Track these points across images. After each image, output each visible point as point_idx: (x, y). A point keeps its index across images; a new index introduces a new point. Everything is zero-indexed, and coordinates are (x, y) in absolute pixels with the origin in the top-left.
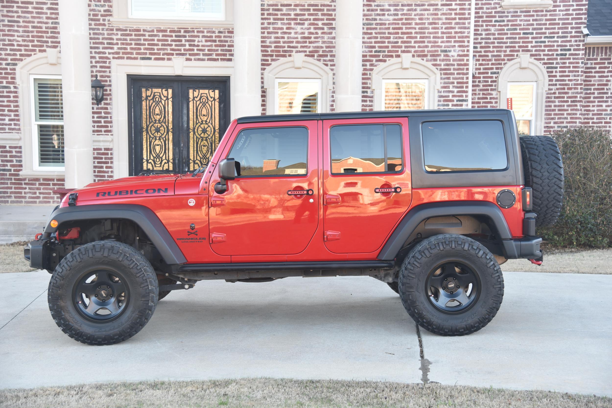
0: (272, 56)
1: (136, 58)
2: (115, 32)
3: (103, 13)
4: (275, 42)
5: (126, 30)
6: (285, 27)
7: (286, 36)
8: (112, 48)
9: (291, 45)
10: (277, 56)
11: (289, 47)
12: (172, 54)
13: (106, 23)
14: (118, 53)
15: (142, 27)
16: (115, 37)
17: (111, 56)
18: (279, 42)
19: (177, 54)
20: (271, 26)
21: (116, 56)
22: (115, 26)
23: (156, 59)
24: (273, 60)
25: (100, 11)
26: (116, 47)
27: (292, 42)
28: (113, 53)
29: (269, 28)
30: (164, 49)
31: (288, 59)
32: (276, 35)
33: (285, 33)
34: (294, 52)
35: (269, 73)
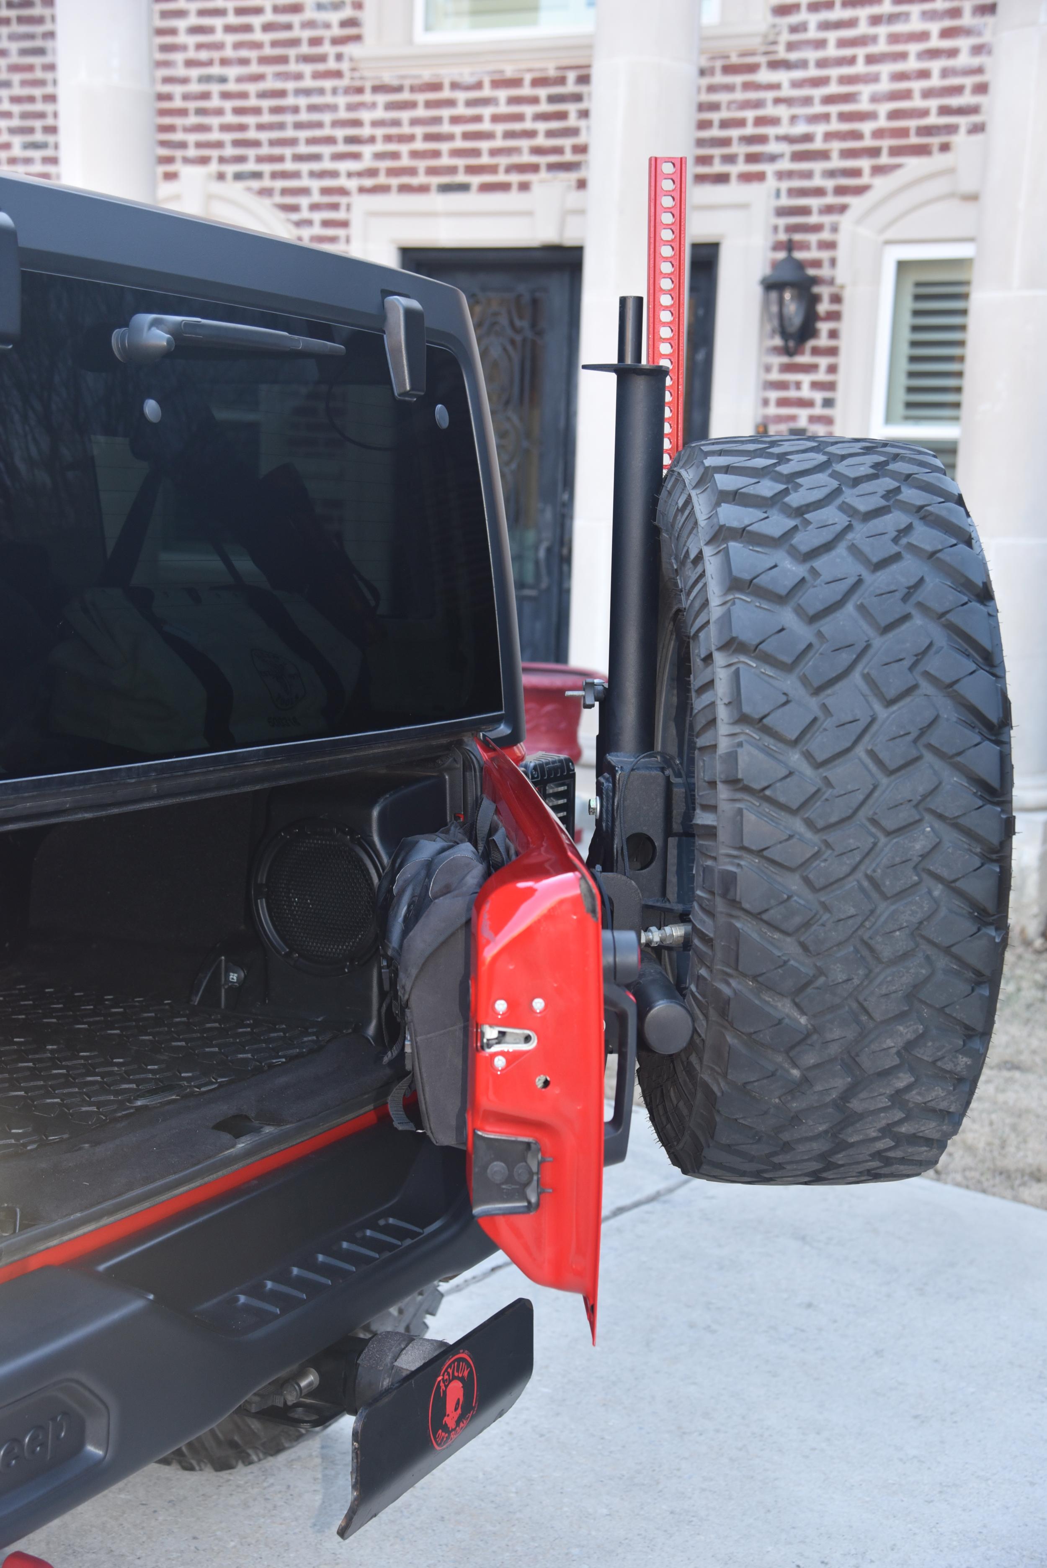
0: (874, 152)
1: (423, 189)
2: (368, 97)
3: (337, 31)
4: (894, 96)
5: (399, 89)
6: (934, 28)
7: (936, 66)
8: (356, 156)
9: (954, 102)
10: (895, 151)
11: (944, 111)
12: (534, 168)
13: (345, 66)
14: (372, 173)
15: (447, 74)
16: (366, 116)
17: (352, 184)
18: (907, 95)
19: (552, 167)
20: (882, 31)
21: (368, 182)
22: (371, 75)
23: (486, 188)
24: (878, 170)
25: (327, 26)
26: (367, 150)
27: (958, 90)
28: (360, 174)
29: (874, 39)
30: (509, 151)
31: (938, 160)
32: (899, 67)
33: (934, 54)
34: (963, 130)
35: (859, 221)
